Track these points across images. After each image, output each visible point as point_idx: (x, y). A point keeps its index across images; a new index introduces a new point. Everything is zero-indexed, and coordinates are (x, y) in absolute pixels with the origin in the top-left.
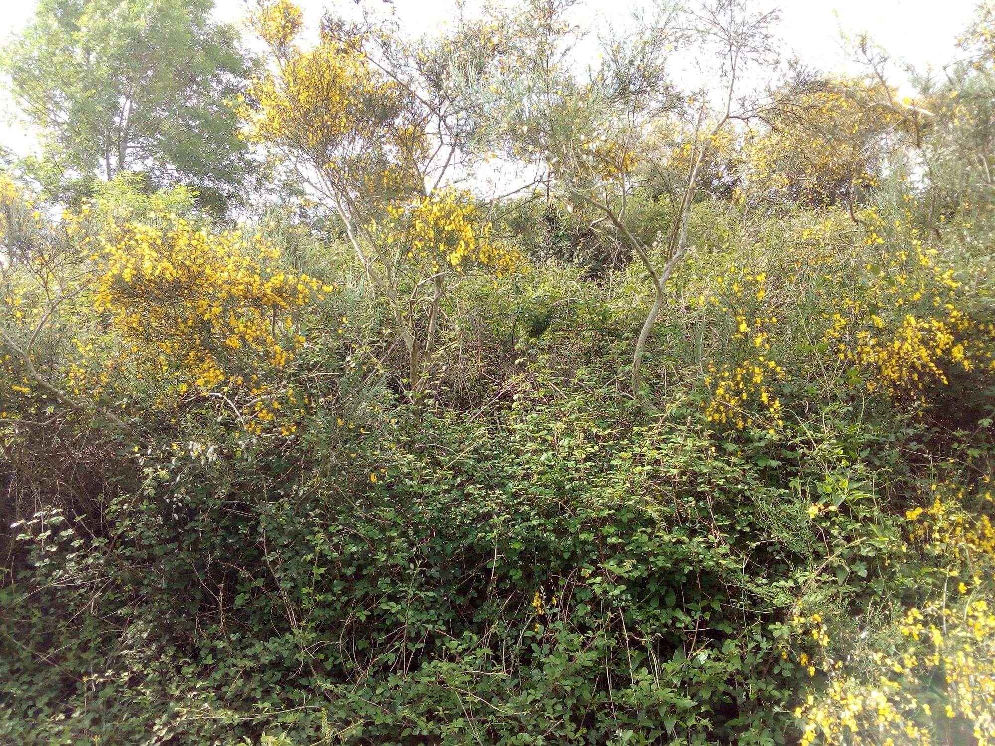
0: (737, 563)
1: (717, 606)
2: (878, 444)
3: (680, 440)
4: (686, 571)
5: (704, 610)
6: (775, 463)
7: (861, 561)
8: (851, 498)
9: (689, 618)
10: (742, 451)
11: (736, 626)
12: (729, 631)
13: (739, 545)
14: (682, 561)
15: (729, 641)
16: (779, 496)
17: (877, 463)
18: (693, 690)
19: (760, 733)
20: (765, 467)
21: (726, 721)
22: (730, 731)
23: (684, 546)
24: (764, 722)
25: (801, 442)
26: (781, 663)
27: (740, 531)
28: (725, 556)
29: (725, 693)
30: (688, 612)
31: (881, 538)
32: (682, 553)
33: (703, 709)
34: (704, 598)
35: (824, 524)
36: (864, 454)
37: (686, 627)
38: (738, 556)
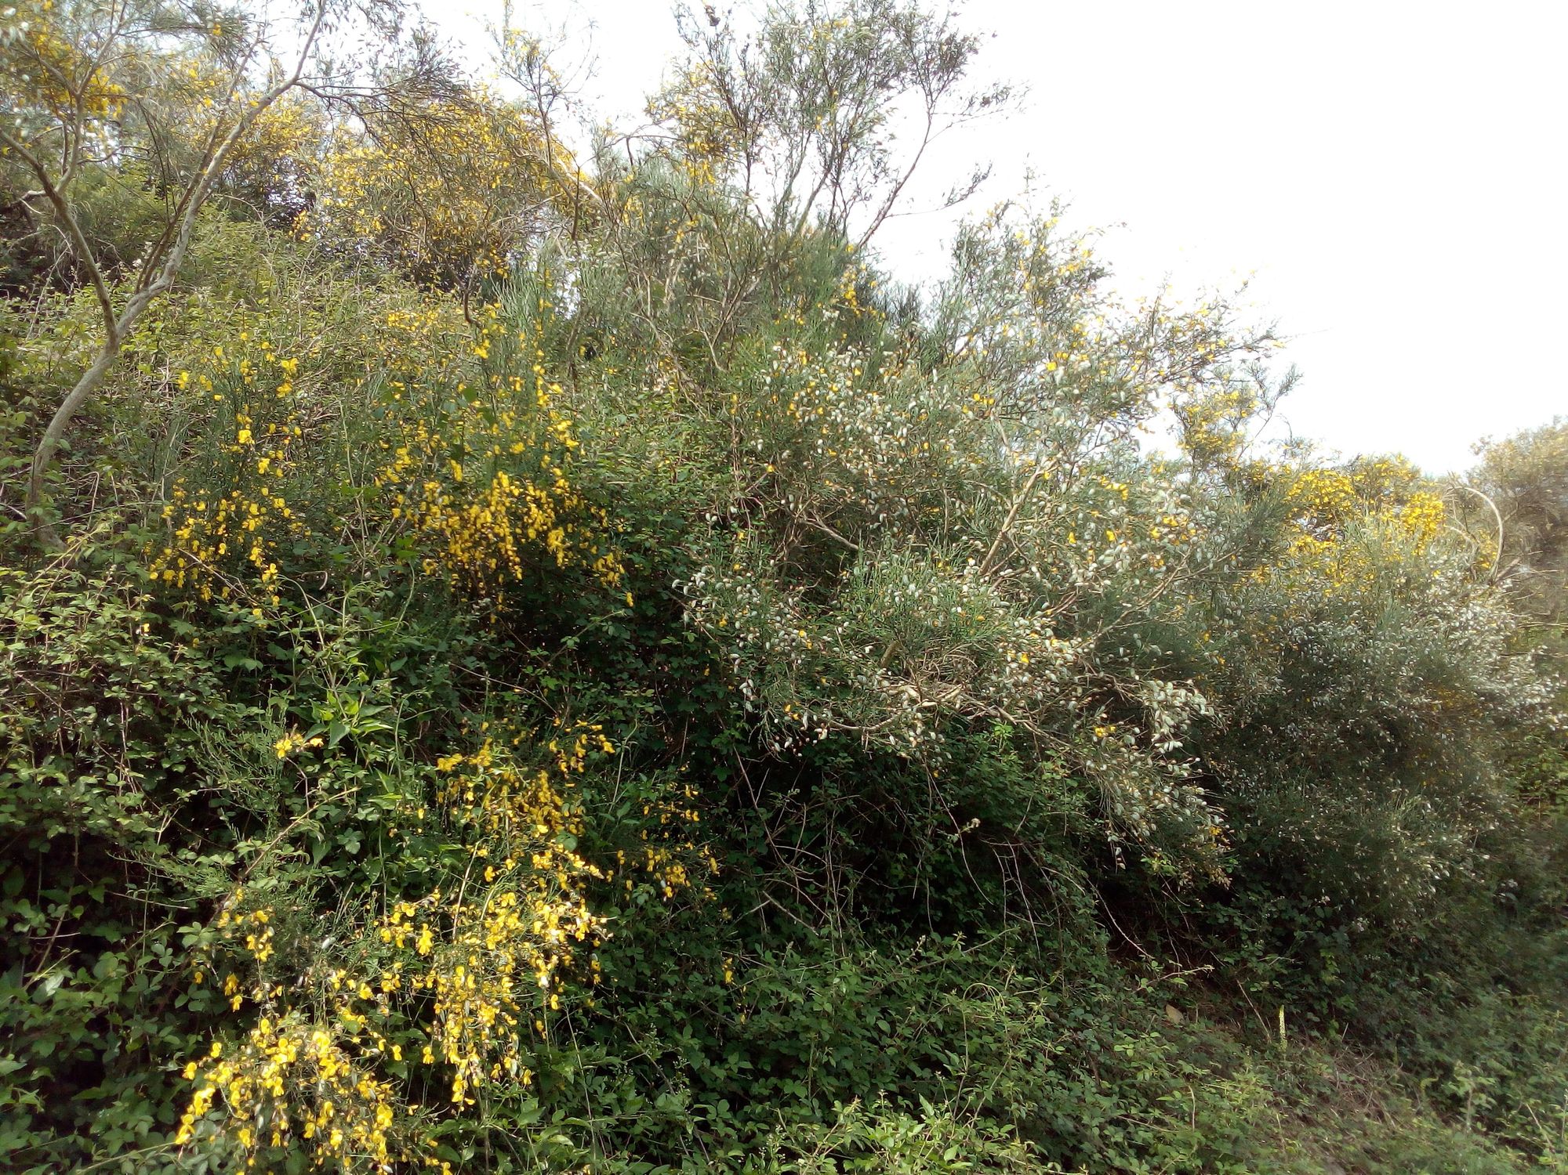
0: (150, 824)
1: (98, 895)
2: (422, 653)
3: (90, 604)
4: (51, 834)
5: (75, 901)
6: (252, 664)
7: (355, 829)
8: (358, 731)
9: (42, 917)
10: (203, 638)
11: (128, 930)
12: (113, 937)
13: (160, 796)
14: (50, 816)
15: (109, 955)
16: (249, 718)
17: (414, 681)
18: (23, 1042)
19: (132, 1109)
20: (237, 669)
21: (75, 1093)
22: (80, 1110)
23: (59, 791)
24: (145, 1090)
25: (302, 634)
26: (192, 990)
27: (169, 771)
28: (130, 811)
29: (83, 1044)
30: (43, 905)
31: (391, 796)
32: (51, 802)
33: (36, 1074)
34: (79, 881)
35: (310, 769)
36: (397, 666)
37: (33, 931)
38: (156, 812)
